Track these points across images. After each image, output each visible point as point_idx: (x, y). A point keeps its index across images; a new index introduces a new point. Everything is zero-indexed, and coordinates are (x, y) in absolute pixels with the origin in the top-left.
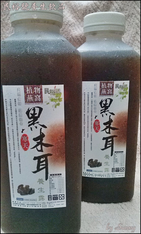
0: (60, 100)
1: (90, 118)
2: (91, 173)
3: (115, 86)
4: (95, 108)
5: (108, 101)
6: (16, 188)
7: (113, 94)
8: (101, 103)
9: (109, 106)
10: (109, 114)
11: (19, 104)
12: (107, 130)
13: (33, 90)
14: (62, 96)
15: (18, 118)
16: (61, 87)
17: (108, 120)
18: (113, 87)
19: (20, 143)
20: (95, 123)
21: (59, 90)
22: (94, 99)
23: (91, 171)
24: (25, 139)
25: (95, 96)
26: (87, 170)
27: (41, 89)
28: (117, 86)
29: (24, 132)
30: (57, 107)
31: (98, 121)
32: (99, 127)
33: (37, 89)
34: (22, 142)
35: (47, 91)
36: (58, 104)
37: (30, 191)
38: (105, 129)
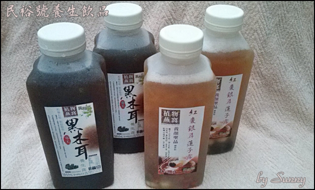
0: (91, 112)
1: (117, 99)
2: (120, 135)
3: (135, 77)
4: (120, 93)
5: (131, 87)
6: (64, 166)
7: (134, 82)
8: (125, 89)
9: (132, 90)
10: (132, 96)
11: (60, 118)
12: (132, 107)
13: (69, 109)
14: (93, 110)
15: (60, 126)
16: (91, 105)
17: (132, 100)
18: (133, 77)
19: (63, 141)
20: (121, 103)
21: (89, 106)
22: (118, 86)
23: (121, 134)
24: (67, 138)
25: (119, 84)
26: (118, 134)
27: (76, 108)
28: (137, 76)
29: (66, 134)
30: (89, 116)
31: (123, 101)
32: (125, 105)
33: (72, 108)
34: (65, 140)
35: (80, 108)
36: (90, 115)
37: (74, 167)
38: (130, 106)
